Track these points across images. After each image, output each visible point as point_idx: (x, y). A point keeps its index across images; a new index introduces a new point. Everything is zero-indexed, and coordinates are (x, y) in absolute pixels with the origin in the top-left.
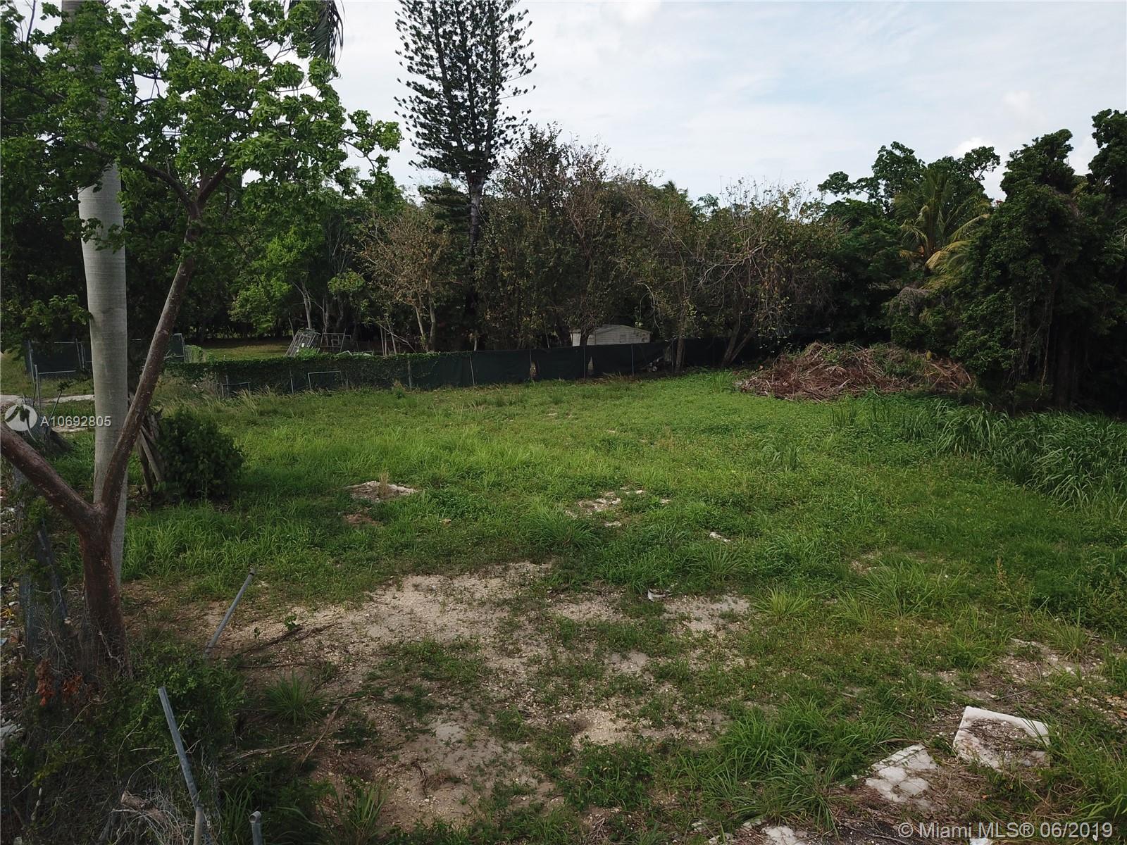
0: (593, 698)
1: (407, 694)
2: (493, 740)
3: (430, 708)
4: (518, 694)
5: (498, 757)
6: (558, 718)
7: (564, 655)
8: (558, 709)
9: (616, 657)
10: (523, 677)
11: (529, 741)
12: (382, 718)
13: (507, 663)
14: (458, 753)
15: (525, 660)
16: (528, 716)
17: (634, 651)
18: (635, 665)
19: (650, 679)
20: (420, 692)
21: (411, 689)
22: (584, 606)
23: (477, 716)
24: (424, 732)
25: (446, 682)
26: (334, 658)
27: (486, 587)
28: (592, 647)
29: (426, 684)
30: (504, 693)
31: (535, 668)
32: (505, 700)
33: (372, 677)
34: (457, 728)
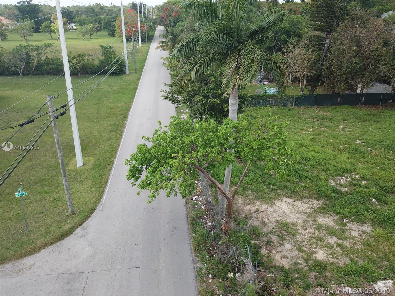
0: (321, 247)
1: (281, 235)
2: (296, 251)
3: (285, 239)
4: (304, 241)
5: (297, 255)
6: (312, 249)
7: (317, 233)
8: (312, 247)
9: (329, 237)
10: (306, 237)
11: (304, 253)
12: (275, 239)
13: (304, 232)
14: (289, 252)
15: (307, 232)
16: (305, 247)
17: (334, 236)
18: (333, 240)
19: (335, 245)
20: (283, 235)
21: (281, 233)
22: (326, 219)
23: (294, 244)
24: (283, 245)
25: (289, 234)
26: (266, 221)
27: (303, 206)
28: (325, 232)
29: (285, 233)
30: (301, 240)
31: (309, 235)
32: (301, 242)
33: (273, 228)
34: (289, 246)
